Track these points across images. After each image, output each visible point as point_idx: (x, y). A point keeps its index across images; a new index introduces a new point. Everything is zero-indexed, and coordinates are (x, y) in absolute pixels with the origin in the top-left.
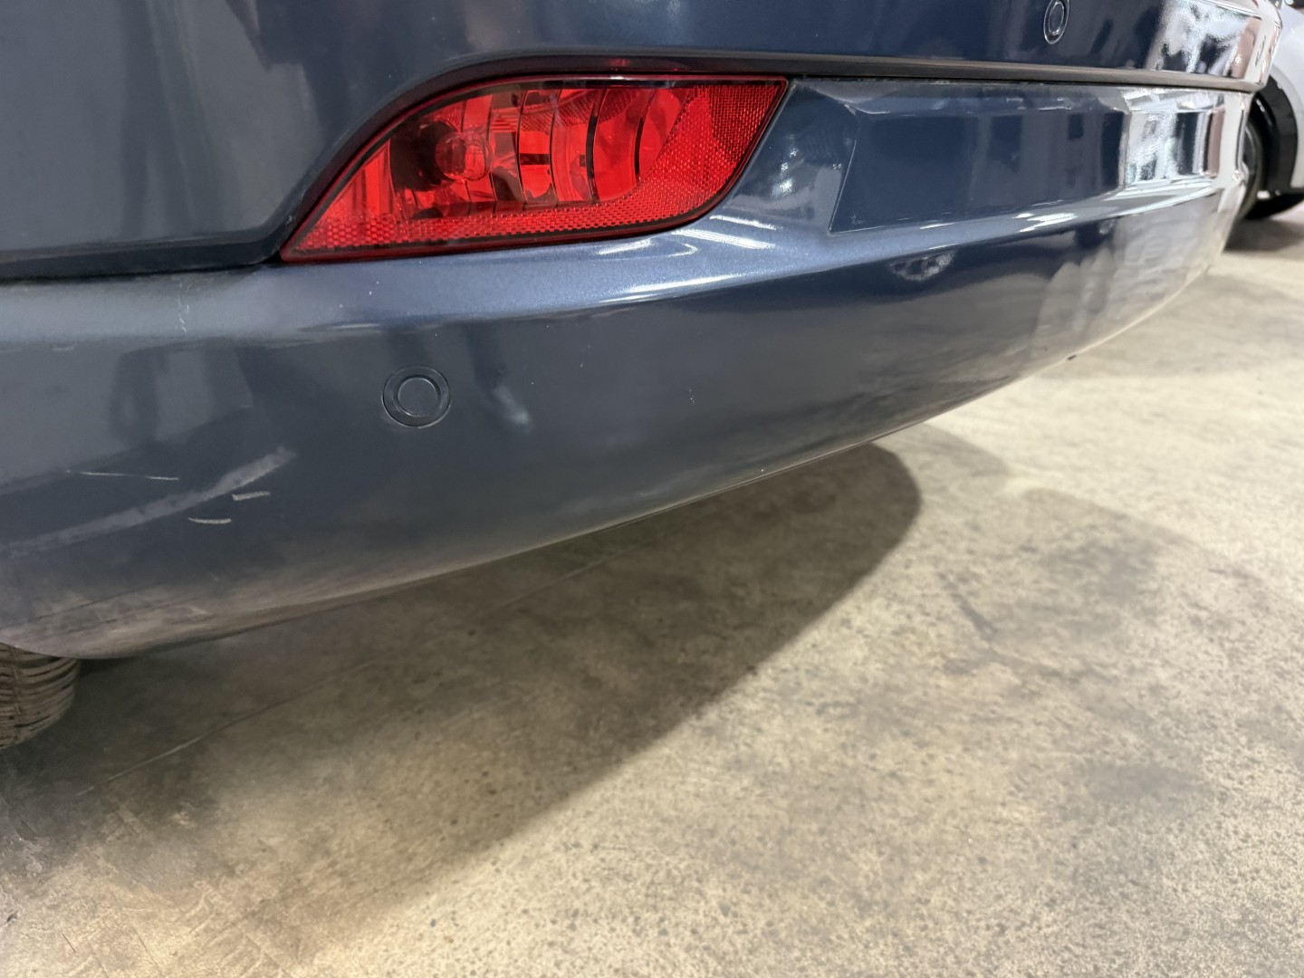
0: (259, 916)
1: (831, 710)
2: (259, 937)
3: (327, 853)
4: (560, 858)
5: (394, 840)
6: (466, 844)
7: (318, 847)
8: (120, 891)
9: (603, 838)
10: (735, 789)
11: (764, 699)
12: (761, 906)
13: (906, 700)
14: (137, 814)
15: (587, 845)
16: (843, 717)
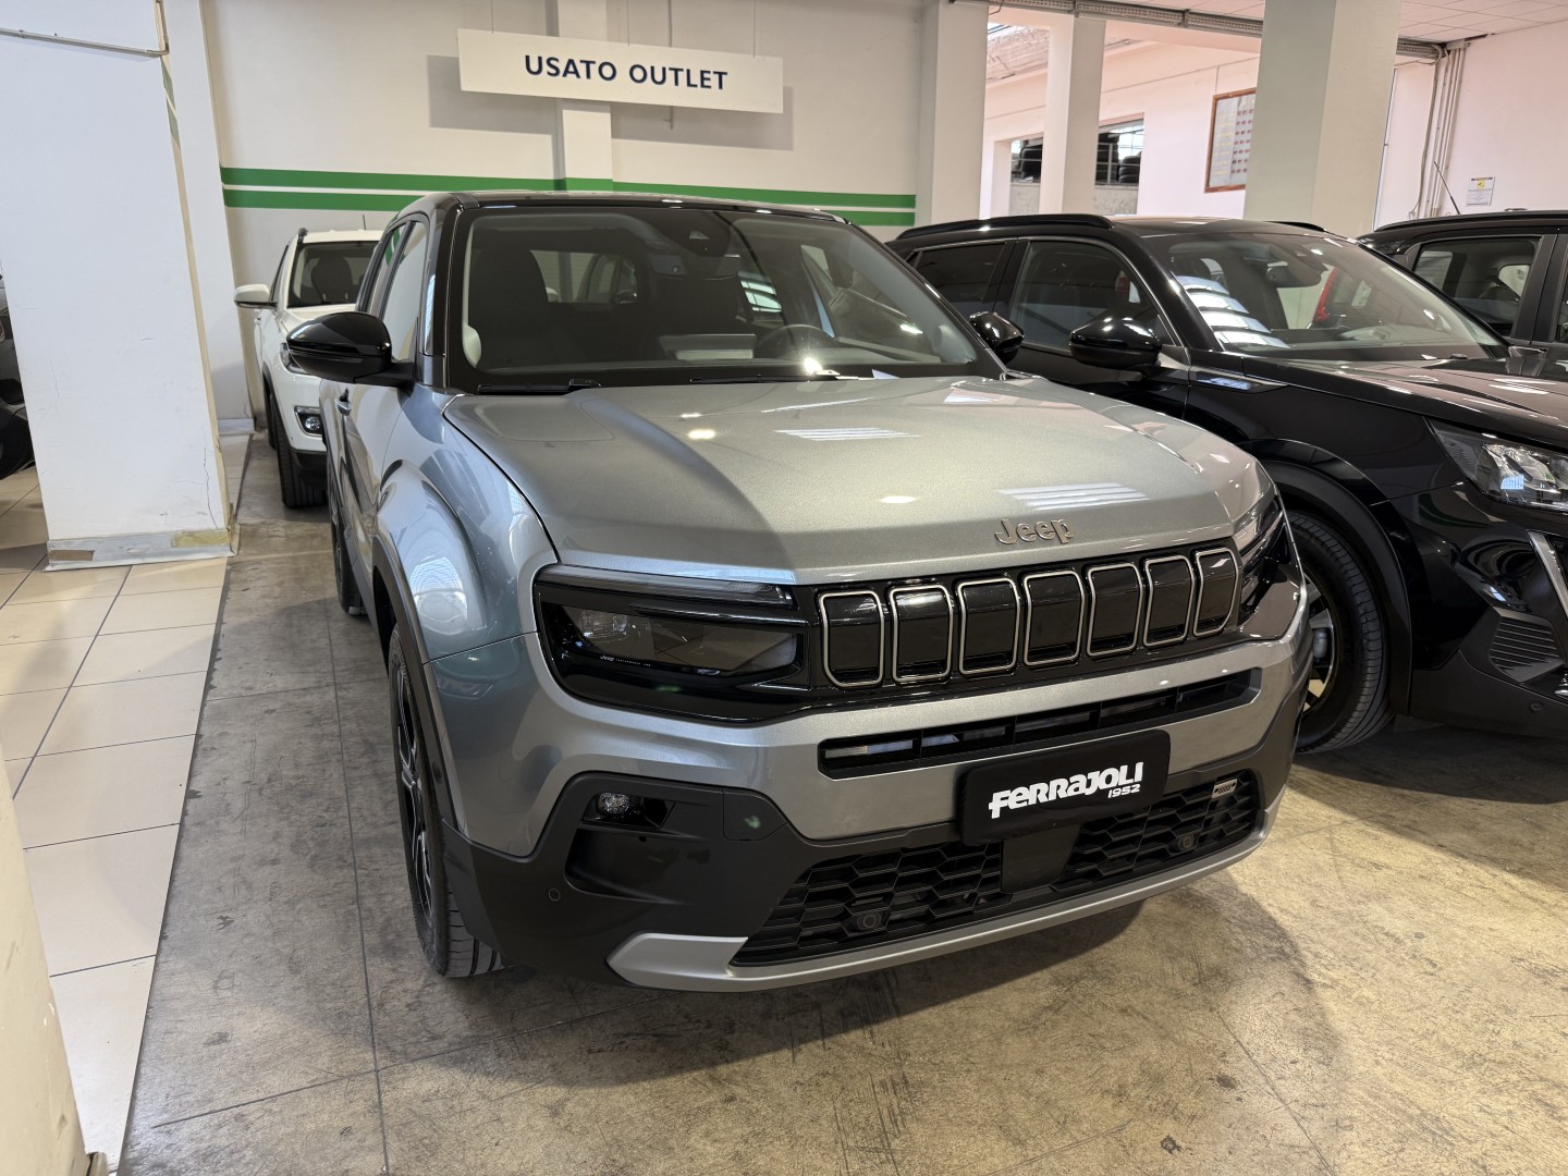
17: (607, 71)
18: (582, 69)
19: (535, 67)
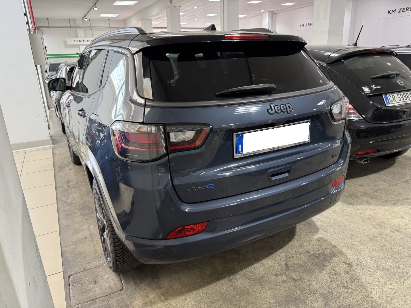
0: (163, 294)
1: (251, 279)
2: (162, 297)
3: (172, 288)
4: (201, 294)
5: (181, 288)
6: (190, 290)
7: (171, 287)
8: (148, 288)
9: (208, 293)
10: (229, 289)
11: (241, 276)
12: (225, 306)
13: (264, 280)
14: (150, 278)
15: (205, 293)
16: (252, 281)
17: (84, 41)
18: (81, 41)
19: (75, 41)
